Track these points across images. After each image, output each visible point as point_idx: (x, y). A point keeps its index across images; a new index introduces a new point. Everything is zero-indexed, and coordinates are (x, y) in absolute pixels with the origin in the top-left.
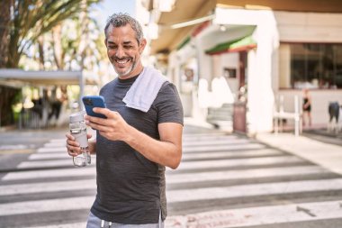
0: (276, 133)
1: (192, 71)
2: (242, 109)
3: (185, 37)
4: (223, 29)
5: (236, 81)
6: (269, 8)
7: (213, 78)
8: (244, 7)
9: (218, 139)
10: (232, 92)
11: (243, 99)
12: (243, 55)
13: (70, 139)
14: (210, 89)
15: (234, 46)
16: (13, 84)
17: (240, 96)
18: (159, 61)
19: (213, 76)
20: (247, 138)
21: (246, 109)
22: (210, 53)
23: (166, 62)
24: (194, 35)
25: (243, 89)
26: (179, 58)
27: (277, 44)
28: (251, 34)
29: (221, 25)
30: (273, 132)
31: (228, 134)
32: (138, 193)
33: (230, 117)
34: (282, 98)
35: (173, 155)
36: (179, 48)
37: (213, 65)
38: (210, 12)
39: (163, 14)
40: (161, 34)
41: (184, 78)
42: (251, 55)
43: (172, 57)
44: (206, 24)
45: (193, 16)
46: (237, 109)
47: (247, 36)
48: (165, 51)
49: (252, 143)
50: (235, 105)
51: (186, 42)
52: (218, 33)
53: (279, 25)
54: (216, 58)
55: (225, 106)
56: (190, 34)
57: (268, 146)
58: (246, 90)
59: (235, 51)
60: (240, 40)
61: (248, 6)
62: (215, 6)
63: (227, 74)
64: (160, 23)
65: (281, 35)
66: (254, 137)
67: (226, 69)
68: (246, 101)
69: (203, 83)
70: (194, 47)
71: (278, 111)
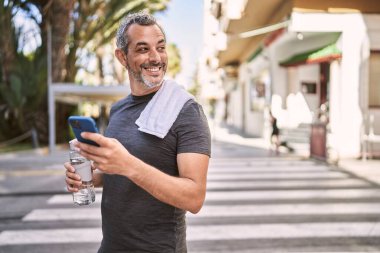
0: (364, 160)
1: (264, 85)
2: (321, 131)
3: (257, 47)
4: (300, 37)
5: (315, 98)
6: (357, 11)
7: (287, 94)
8: (326, 10)
9: (292, 165)
10: (311, 110)
11: (323, 119)
12: (325, 67)
13: (69, 170)
14: (284, 107)
15: (314, 57)
16: (69, 100)
17: (320, 115)
18: (227, 74)
19: (288, 91)
20: (327, 164)
21: (326, 131)
22: (285, 65)
23: (235, 75)
24: (267, 44)
25: (323, 107)
26: (249, 71)
27: (367, 54)
28: (335, 42)
29: (298, 33)
30: (360, 158)
31: (304, 159)
32: (146, 242)
33: (307, 139)
34: (372, 118)
35: (192, 196)
36: (250, 59)
37: (288, 79)
38: (285, 18)
39: (232, 22)
40: (229, 44)
41: (255, 93)
42: (334, 67)
43: (243, 70)
44: (280, 31)
45: (267, 23)
46: (315, 131)
47: (330, 44)
48: (235, 64)
49: (332, 170)
50: (313, 126)
51: (259, 52)
52: (295, 42)
53: (369, 31)
54: (292, 70)
55: (301, 126)
56: (261, 43)
57: (352, 176)
58: (328, 109)
59: (314, 62)
60: (321, 49)
61: (331, 10)
62: (291, 11)
63: (305, 89)
64: (228, 32)
65: (371, 42)
66: (336, 163)
67: (304, 84)
68: (328, 121)
69: (277, 100)
70: (266, 58)
71: (368, 133)
